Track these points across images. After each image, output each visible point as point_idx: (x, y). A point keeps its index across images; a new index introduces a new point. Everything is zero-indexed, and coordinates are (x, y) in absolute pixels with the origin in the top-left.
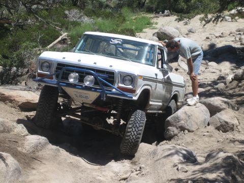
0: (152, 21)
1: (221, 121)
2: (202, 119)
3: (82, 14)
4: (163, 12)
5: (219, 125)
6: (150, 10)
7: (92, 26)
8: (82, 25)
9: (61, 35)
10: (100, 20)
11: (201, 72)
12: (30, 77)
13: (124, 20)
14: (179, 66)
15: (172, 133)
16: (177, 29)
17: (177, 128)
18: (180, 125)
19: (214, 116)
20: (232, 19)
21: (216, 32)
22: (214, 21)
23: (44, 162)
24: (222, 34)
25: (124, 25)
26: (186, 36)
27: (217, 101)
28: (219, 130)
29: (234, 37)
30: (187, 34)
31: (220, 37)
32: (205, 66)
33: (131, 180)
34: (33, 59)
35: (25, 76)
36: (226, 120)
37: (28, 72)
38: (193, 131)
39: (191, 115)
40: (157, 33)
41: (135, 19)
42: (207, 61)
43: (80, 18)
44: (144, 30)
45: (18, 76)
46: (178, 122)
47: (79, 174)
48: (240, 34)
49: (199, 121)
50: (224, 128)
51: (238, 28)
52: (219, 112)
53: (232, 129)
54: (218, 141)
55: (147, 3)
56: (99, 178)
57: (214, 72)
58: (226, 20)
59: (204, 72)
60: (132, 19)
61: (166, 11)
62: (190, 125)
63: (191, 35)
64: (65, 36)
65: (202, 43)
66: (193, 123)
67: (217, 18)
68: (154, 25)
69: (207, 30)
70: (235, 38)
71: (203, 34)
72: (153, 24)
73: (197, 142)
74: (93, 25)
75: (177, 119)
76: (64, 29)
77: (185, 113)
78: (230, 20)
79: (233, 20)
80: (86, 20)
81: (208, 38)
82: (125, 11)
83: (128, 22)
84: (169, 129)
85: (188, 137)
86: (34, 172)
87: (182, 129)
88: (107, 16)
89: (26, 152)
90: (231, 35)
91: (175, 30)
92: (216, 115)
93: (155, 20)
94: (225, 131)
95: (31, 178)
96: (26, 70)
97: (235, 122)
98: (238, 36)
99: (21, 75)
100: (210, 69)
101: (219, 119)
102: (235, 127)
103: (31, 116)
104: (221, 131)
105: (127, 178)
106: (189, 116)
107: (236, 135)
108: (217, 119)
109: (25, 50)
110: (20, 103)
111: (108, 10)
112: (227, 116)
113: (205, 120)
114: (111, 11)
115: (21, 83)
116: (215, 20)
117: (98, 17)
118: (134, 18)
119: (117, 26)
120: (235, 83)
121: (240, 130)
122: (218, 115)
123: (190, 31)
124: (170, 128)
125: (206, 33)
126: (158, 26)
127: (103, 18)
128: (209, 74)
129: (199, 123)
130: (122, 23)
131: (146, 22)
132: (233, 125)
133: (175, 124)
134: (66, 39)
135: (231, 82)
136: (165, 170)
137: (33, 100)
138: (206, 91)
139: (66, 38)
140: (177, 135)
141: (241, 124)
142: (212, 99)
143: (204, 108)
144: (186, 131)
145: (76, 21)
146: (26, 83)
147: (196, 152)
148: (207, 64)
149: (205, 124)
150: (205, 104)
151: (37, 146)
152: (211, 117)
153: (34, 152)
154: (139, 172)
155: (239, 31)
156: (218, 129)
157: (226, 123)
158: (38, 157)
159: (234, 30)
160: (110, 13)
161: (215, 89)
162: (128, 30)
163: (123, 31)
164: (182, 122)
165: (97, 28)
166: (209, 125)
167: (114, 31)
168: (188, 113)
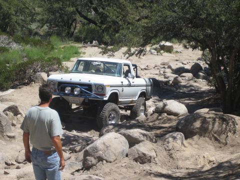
0: (80, 51)
1: (139, 152)
2: (121, 150)
3: (11, 40)
4: (91, 42)
5: (137, 157)
6: (78, 40)
7: (20, 53)
8: (11, 51)
10: (28, 47)
13: (53, 48)
15: (90, 163)
17: (95, 159)
18: (98, 155)
19: (133, 148)
20: (157, 53)
21: (142, 64)
22: (137, 55)
24: (147, 66)
25: (52, 53)
27: (136, 133)
29: (158, 71)
31: (145, 69)
36: (144, 152)
38: (111, 162)
39: (110, 146)
41: (63, 48)
43: (8, 44)
44: (72, 59)
46: (97, 152)
48: (164, 67)
49: (117, 152)
50: (142, 159)
51: (163, 61)
52: (138, 143)
53: (150, 161)
54: (135, 173)
55: (76, 33)
58: (152, 54)
60: (60, 48)
61: (94, 42)
62: (108, 156)
66: (111, 154)
67: (140, 52)
68: (81, 55)
70: (160, 72)
72: (80, 53)
73: (114, 173)
74: (22, 52)
75: (96, 149)
77: (104, 144)
78: (156, 53)
79: (159, 53)
80: (15, 46)
82: (54, 39)
83: (56, 51)
84: (87, 159)
85: (106, 167)
87: (100, 159)
88: (35, 44)
90: (156, 68)
92: (135, 147)
93: (83, 50)
94: (143, 163)
97: (153, 154)
98: (162, 69)
101: (137, 150)
102: (152, 159)
104: (138, 163)
106: (107, 147)
107: (153, 167)
108: (135, 150)
111: (37, 38)
112: (145, 148)
113: (123, 151)
114: (40, 38)
116: (138, 53)
117: (27, 44)
118: (62, 46)
119: (46, 54)
120: (156, 115)
121: (157, 162)
122: (137, 146)
124: (88, 157)
126: (86, 56)
127: (31, 45)
129: (117, 154)
130: (50, 51)
131: (74, 51)
132: (151, 157)
133: (93, 154)
135: (151, 115)
140: (95, 165)
141: (159, 157)
142: (132, 131)
143: (123, 139)
144: (104, 162)
145: (5, 47)
149: (123, 155)
150: (124, 135)
152: (130, 148)
155: (164, 65)
156: (136, 160)
157: (144, 154)
159: (159, 64)
160: (39, 40)
161: (136, 120)
162: (54, 59)
163: (50, 60)
164: (101, 152)
165: (25, 54)
166: (127, 156)
167: (41, 59)
168: (106, 144)
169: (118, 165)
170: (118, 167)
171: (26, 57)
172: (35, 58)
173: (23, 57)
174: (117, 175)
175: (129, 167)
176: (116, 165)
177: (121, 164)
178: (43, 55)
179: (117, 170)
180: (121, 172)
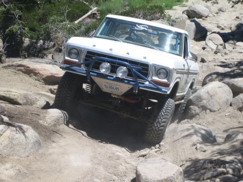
2: (224, 99)
5: (241, 106)
7: (122, 1)
9: (91, 9)
11: (227, 52)
12: (56, 50)
14: (207, 45)
15: (194, 112)
16: (207, 7)
17: (199, 108)
18: (202, 105)
19: (237, 97)
22: (242, 2)
23: (64, 135)
26: (215, 15)
27: (240, 82)
28: (240, 111)
30: (217, 13)
32: (233, 45)
33: (149, 157)
34: (59, 32)
35: (51, 50)
37: (54, 45)
38: (214, 111)
39: (214, 95)
40: (187, 11)
42: (235, 41)
44: (174, 7)
45: (45, 49)
46: (201, 101)
47: (99, 149)
49: (221, 101)
52: (242, 93)
54: (239, 122)
56: (118, 153)
57: (241, 53)
59: (231, 52)
62: (212, 105)
63: (221, 14)
64: (95, 10)
65: (231, 22)
66: (215, 103)
68: (184, 3)
69: (237, 9)
71: (233, 13)
72: (183, 1)
73: (218, 122)
74: (124, 1)
75: (199, 98)
76: (94, 4)
77: (208, 93)
81: (237, 18)
84: (190, 108)
85: (209, 117)
86: (54, 145)
87: (204, 108)
89: (47, 125)
91: (205, 8)
92: (239, 96)
95: (50, 151)
96: (52, 43)
99: (48, 49)
100: (238, 49)
103: (54, 89)
104: (242, 112)
105: (145, 155)
106: (211, 96)
108: (240, 100)
109: (52, 23)
110: (45, 76)
113: (228, 100)
115: (47, 56)
119: (148, 2)
122: (241, 96)
123: (220, 10)
124: (191, 107)
125: (236, 13)
126: (189, 4)
128: (236, 54)
129: (221, 104)
133: (197, 103)
134: (95, 14)
136: (184, 149)
137: (57, 74)
138: (231, 71)
139: (96, 12)
140: (198, 114)
142: (236, 80)
143: (227, 88)
144: (208, 111)
146: (52, 56)
147: (216, 132)
148: (235, 44)
149: (227, 104)
150: (228, 84)
151: (59, 120)
152: (234, 97)
153: (55, 125)
154: (158, 149)
156: (240, 109)
158: (59, 130)
161: (239, 69)
162: (156, 7)
163: (152, 8)
164: (205, 101)
165: (127, 3)
166: (231, 105)
167: (143, 8)
168: (210, 93)
169: (222, 114)
170: (221, 117)
171: (128, 6)
172: (138, 6)
173: (125, 6)
174: (221, 124)
175: (233, 117)
176: (219, 115)
177: (224, 113)
178: (145, 3)
179: (221, 120)
180: (225, 122)
